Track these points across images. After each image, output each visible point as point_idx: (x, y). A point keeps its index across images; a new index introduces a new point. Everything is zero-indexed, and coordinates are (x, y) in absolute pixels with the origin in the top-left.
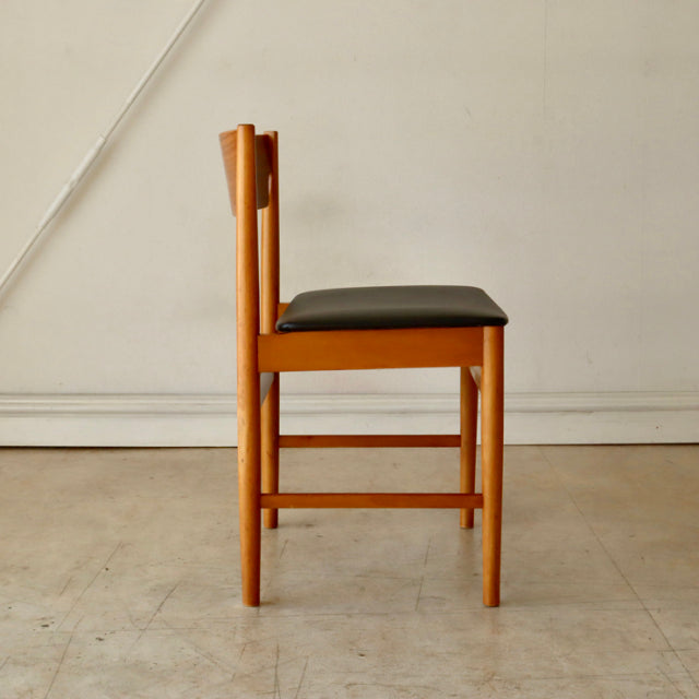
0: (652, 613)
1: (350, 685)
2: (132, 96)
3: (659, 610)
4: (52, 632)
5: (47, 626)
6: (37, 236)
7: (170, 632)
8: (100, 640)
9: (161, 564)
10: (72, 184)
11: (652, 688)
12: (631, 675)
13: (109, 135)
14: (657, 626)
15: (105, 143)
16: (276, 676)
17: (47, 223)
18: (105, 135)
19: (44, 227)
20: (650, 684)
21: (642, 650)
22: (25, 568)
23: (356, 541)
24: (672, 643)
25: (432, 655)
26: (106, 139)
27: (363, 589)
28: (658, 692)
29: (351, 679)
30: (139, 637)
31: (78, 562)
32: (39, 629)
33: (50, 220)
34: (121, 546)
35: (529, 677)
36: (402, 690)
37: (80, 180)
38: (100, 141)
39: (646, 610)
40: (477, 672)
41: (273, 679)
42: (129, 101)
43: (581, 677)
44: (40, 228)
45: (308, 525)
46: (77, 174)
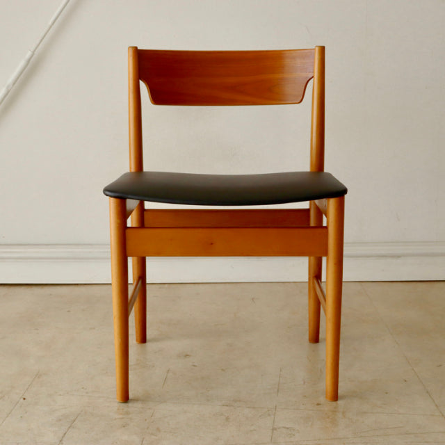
2: (53, 19)
13: (36, 49)
15: (32, 56)
26: (33, 53)
37: (14, 83)
38: (29, 54)
42: (50, 23)
45: (187, 356)
46: (12, 79)
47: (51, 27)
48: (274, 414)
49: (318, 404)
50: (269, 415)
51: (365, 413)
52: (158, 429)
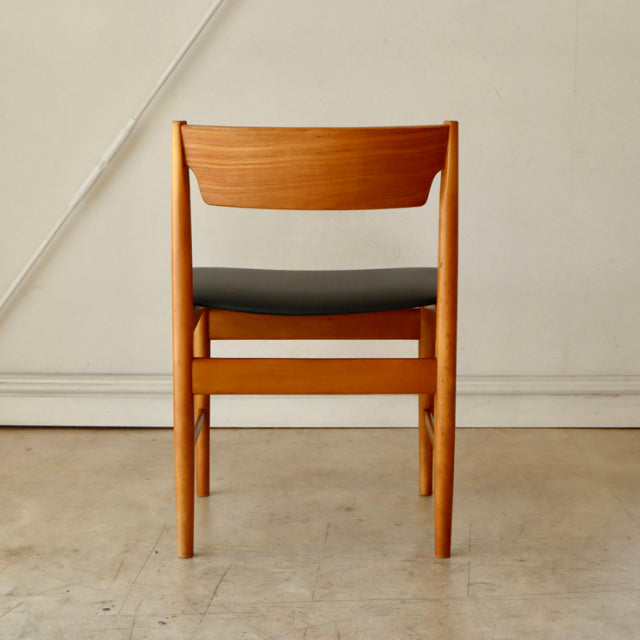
2: (163, 77)
4: (114, 616)
5: (108, 609)
6: (67, 216)
7: (229, 616)
8: (164, 623)
9: (208, 547)
10: (103, 164)
13: (140, 116)
15: (135, 125)
17: (78, 203)
18: (136, 116)
19: (74, 208)
22: (76, 551)
26: (137, 121)
27: (412, 574)
30: (201, 622)
31: (126, 545)
32: (101, 613)
33: (80, 200)
34: (166, 528)
37: (110, 160)
38: (131, 122)
42: (160, 82)
44: (70, 209)
45: (348, 509)
46: (107, 155)
47: (160, 87)
48: (469, 570)
49: (521, 561)
50: (463, 571)
51: (580, 569)
52: (330, 583)
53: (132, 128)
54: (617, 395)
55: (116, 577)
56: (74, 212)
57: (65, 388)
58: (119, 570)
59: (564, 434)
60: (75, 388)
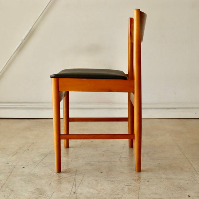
0: (191, 162)
1: (97, 180)
3: (193, 161)
4: (9, 165)
6: (12, 56)
7: (45, 166)
8: (23, 168)
9: (44, 148)
10: (22, 40)
11: (189, 182)
12: (183, 178)
13: (33, 26)
14: (192, 165)
15: (32, 29)
16: (75, 178)
18: (32, 26)
19: (14, 53)
20: (189, 181)
21: (187, 172)
22: (4, 149)
23: (103, 143)
24: (196, 170)
25: (123, 173)
27: (104, 155)
28: (191, 183)
29: (97, 179)
30: (35, 167)
31: (20, 148)
32: (6, 165)
33: (16, 51)
34: (33, 143)
35: (152, 179)
36: (113, 182)
37: (24, 39)
38: (31, 28)
39: (189, 161)
40: (136, 177)
41: (74, 179)
42: (39, 16)
43: (167, 179)
46: (23, 38)
53: (30, 30)
54: (175, 108)
55: (14, 156)
56: (14, 54)
57: (12, 107)
58: (15, 154)
59: (159, 120)
60: (15, 107)
